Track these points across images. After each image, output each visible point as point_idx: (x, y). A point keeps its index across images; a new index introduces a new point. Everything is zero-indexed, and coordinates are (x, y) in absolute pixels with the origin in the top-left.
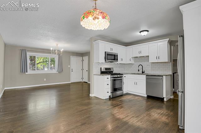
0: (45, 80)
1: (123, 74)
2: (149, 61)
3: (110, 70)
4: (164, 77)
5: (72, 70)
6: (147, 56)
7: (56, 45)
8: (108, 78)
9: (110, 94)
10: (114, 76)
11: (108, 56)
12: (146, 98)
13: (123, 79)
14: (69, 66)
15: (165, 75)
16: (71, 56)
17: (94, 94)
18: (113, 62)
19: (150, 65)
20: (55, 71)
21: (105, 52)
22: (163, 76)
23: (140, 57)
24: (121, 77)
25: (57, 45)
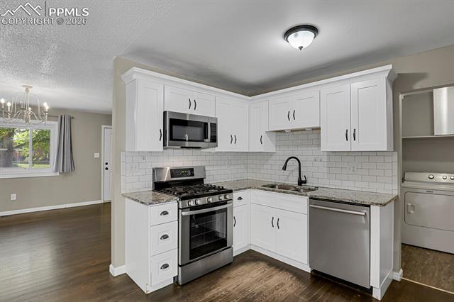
0: (14, 197)
1: (231, 191)
2: (319, 145)
3: (193, 175)
4: (375, 210)
5: (106, 166)
6: (313, 129)
7: (25, 89)
8: (165, 213)
9: (174, 271)
10: (192, 203)
11: (174, 127)
12: (309, 277)
13: (232, 207)
14: (97, 155)
15: (377, 204)
16: (103, 126)
17: (123, 266)
18: (199, 148)
19: (325, 159)
20: (48, 170)
21: (165, 113)
22: (369, 206)
23: (292, 131)
24: (225, 203)
25: (27, 90)
